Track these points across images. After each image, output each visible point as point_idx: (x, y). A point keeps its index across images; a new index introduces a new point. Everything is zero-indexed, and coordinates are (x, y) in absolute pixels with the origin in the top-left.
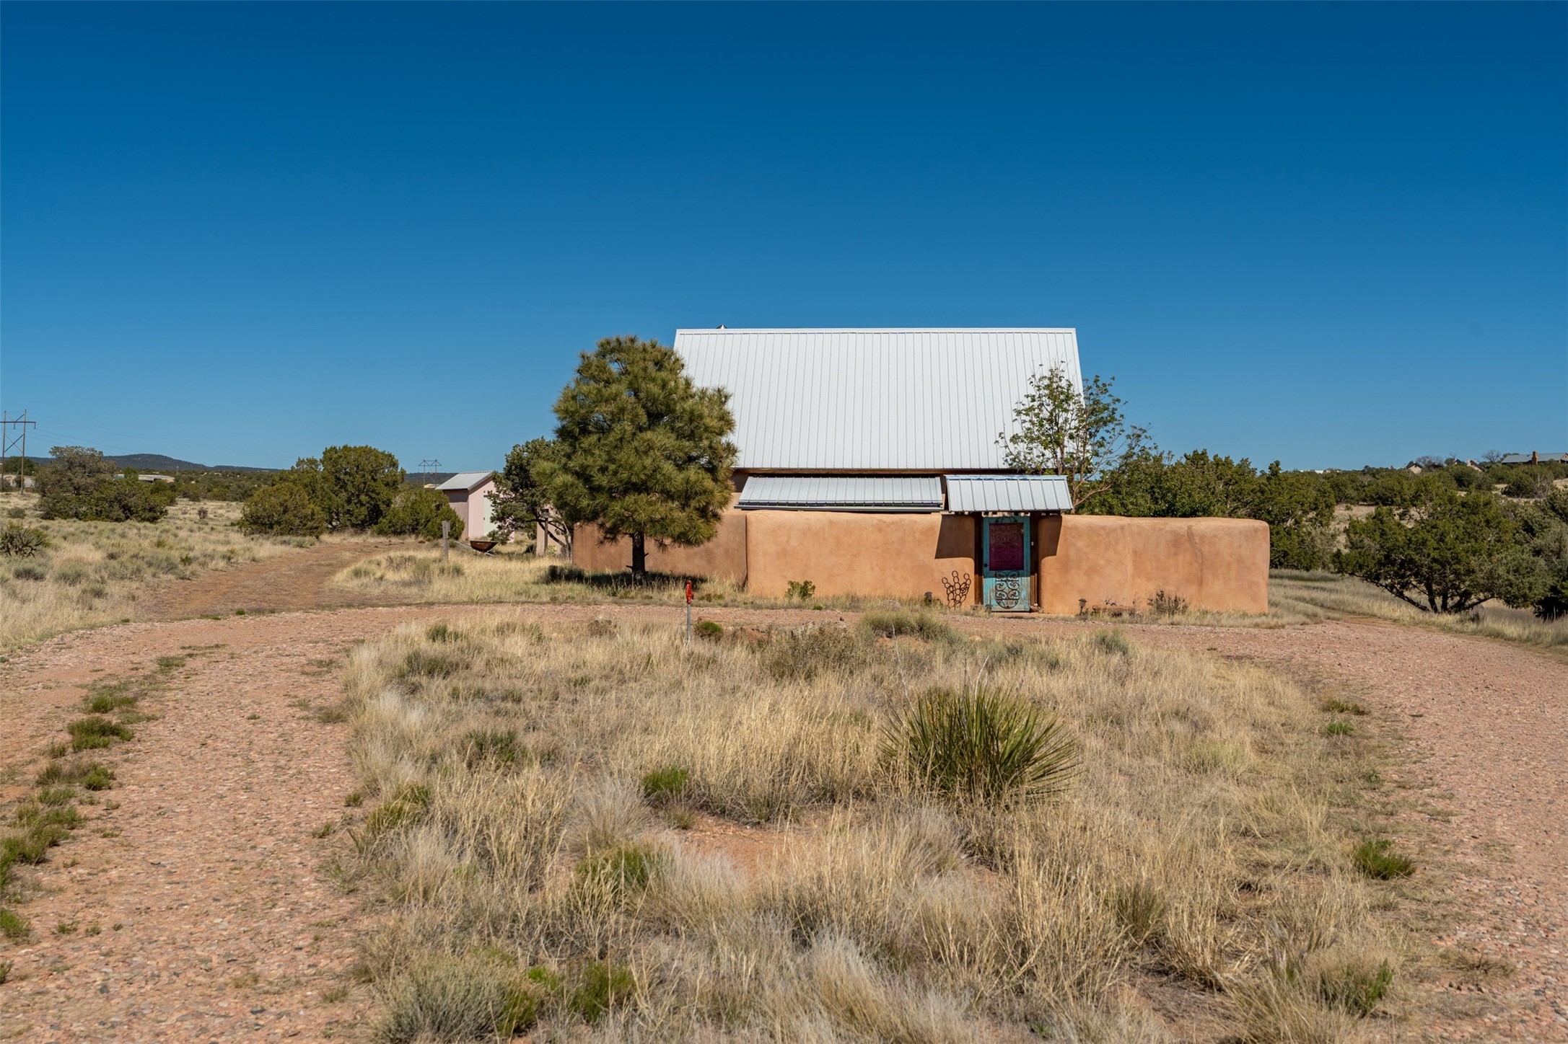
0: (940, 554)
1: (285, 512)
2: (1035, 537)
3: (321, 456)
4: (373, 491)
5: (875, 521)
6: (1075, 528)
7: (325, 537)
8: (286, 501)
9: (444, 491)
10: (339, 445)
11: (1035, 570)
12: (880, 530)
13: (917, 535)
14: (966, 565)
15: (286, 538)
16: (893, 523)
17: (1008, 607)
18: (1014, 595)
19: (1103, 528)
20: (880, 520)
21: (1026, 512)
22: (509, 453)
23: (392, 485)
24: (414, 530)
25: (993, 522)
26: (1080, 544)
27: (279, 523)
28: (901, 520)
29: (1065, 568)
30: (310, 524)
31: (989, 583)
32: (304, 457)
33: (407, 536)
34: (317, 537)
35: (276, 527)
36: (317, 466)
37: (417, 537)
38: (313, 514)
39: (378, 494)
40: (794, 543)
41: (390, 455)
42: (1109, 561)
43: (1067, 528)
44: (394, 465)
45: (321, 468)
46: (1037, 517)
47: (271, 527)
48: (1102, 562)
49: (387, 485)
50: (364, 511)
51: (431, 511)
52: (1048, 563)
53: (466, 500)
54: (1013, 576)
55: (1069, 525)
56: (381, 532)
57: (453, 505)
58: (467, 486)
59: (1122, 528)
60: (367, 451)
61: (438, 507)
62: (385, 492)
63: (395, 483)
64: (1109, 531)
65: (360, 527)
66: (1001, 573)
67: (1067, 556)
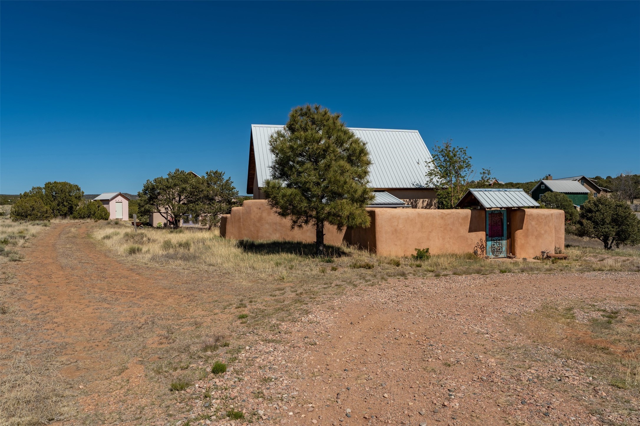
0: (471, 230)
1: (33, 210)
2: (509, 220)
3: (44, 186)
4: (70, 201)
5: (440, 214)
6: (531, 215)
7: (53, 221)
8: (33, 205)
9: (101, 200)
10: (52, 181)
11: (511, 237)
12: (442, 218)
13: (460, 220)
14: (482, 235)
15: (37, 222)
16: (448, 214)
17: (497, 256)
18: (499, 249)
19: (544, 215)
20: (442, 213)
21: (504, 208)
22: (145, 183)
23: (79, 198)
24: (89, 217)
25: (490, 212)
26: (533, 223)
27: (30, 215)
28: (452, 212)
29: (526, 236)
30: (46, 215)
31: (489, 243)
32: (36, 186)
33: (86, 219)
34: (49, 221)
35: (29, 217)
36: (42, 190)
37: (91, 219)
38: (47, 211)
39: (72, 202)
40: (401, 226)
41: (77, 186)
42: (546, 232)
43: (527, 215)
44: (79, 190)
45: (44, 190)
46: (509, 210)
47: (27, 217)
48: (543, 232)
49: (76, 198)
50: (66, 209)
51: (96, 208)
52: (519, 234)
53: (108, 204)
54: (499, 240)
55: (529, 213)
56: (75, 218)
57: (105, 206)
58: (109, 198)
59: (552, 215)
60: (65, 184)
61: (98, 207)
62: (75, 201)
63: (79, 197)
64: (547, 217)
65: (65, 216)
66: (494, 239)
67: (528, 230)
